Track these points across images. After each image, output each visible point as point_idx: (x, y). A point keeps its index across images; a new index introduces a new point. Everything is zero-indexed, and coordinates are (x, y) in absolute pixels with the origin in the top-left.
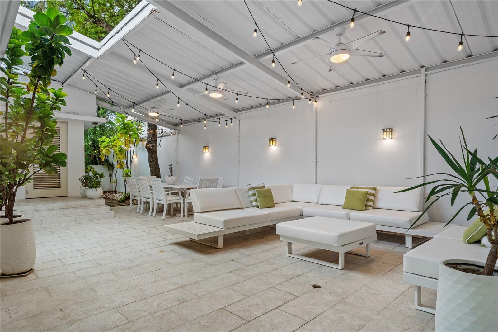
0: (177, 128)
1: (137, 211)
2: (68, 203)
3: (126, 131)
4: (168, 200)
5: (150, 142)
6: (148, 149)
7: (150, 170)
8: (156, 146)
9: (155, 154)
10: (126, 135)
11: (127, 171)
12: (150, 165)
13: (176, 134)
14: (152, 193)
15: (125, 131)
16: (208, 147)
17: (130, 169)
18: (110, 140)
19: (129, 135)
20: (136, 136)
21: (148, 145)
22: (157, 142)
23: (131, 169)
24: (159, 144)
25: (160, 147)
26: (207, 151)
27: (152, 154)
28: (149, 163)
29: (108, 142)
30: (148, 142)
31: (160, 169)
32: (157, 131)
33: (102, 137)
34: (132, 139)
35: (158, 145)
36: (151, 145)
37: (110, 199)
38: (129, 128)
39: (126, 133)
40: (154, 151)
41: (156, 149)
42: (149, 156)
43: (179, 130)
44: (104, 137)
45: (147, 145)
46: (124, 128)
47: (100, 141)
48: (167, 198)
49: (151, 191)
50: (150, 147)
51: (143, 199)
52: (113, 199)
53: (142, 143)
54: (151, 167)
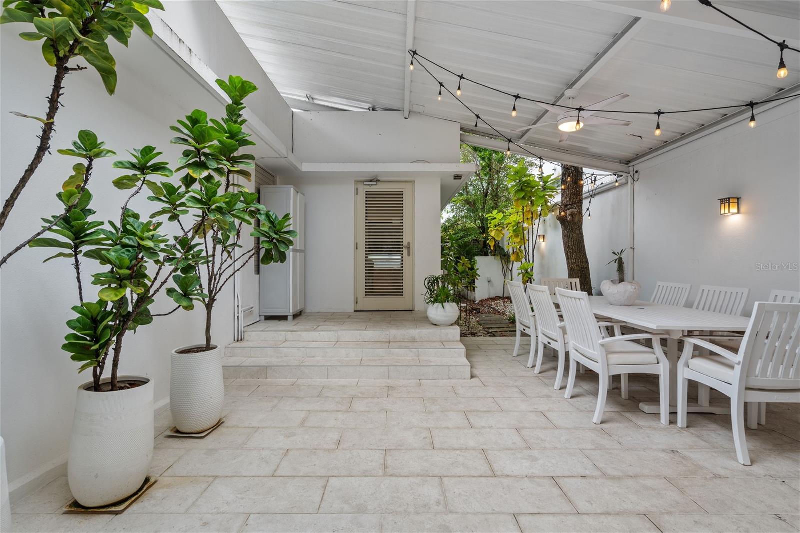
0: (631, 169)
1: (530, 364)
2: (391, 331)
3: (524, 194)
4: (612, 362)
5: (566, 206)
6: (563, 220)
7: (568, 265)
8: (580, 213)
9: (578, 232)
10: (524, 202)
11: (526, 265)
12: (567, 254)
13: (628, 183)
14: (564, 331)
15: (522, 195)
16: (738, 199)
17: (531, 262)
18: (504, 216)
19: (531, 202)
20: (542, 201)
21: (563, 214)
22: (582, 206)
23: (533, 262)
24: (588, 210)
25: (590, 216)
26: (734, 210)
27: (572, 230)
28: (565, 250)
29: (500, 219)
30: (563, 207)
31: (589, 262)
32: (582, 182)
33: (493, 213)
34: (534, 209)
35: (584, 212)
36: (569, 212)
37: (499, 312)
38: (529, 189)
39: (524, 198)
40: (575, 224)
41: (581, 221)
42: (564, 236)
43: (637, 172)
44: (495, 212)
45: (560, 213)
46: (522, 190)
47: (489, 219)
48: (610, 356)
49: (559, 324)
50: (566, 217)
51: (543, 340)
52: (504, 314)
53: (553, 213)
54: (568, 258)
